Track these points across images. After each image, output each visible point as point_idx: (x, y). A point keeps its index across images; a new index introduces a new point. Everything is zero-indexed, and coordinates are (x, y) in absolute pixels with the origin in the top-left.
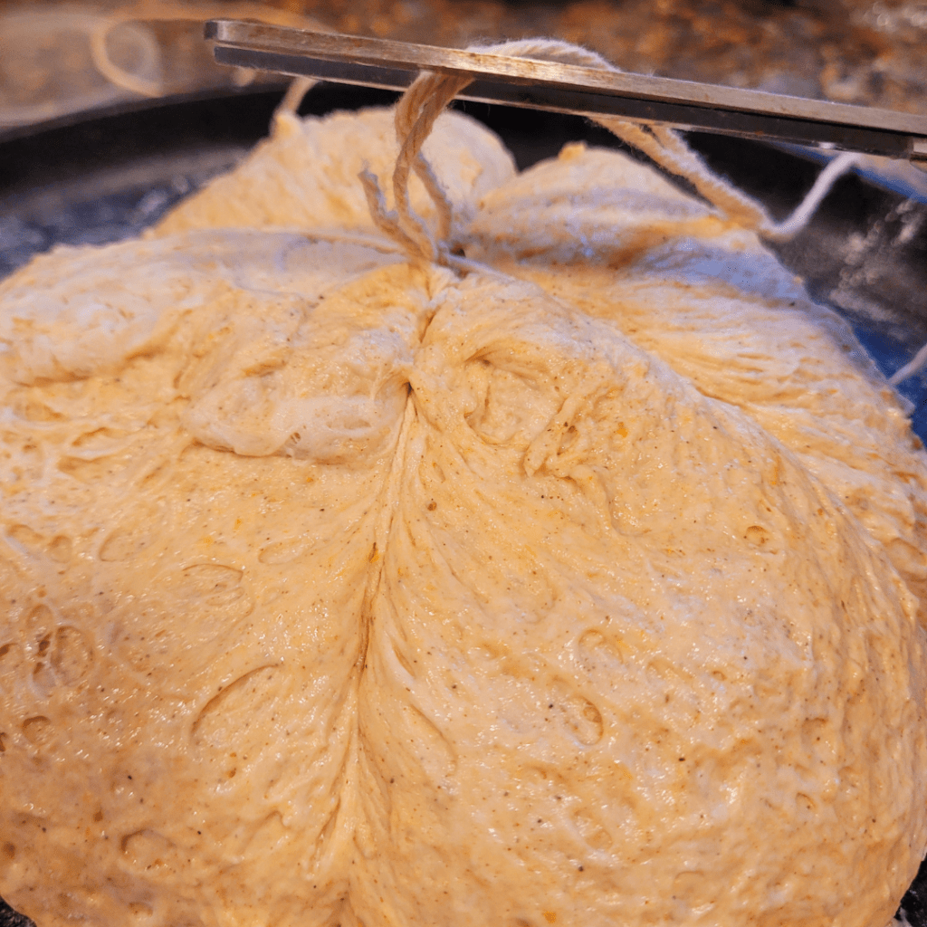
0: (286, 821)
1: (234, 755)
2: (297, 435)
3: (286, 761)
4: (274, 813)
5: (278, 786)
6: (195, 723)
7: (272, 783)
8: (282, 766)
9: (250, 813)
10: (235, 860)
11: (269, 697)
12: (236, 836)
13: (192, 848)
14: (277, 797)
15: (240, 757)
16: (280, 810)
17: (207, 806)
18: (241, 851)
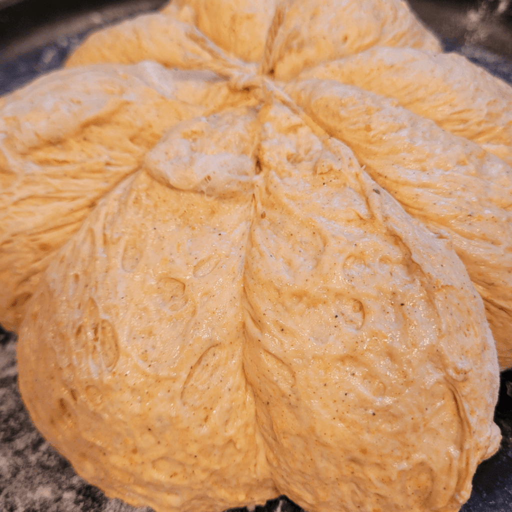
0: (238, 446)
1: (205, 408)
2: (209, 177)
3: (231, 408)
4: (231, 442)
5: (230, 424)
6: (182, 392)
7: (227, 422)
8: (229, 411)
9: (219, 442)
10: (217, 467)
11: (216, 367)
12: (215, 455)
13: (193, 465)
14: (231, 432)
15: (209, 408)
16: (234, 439)
17: (196, 441)
18: (219, 462)
